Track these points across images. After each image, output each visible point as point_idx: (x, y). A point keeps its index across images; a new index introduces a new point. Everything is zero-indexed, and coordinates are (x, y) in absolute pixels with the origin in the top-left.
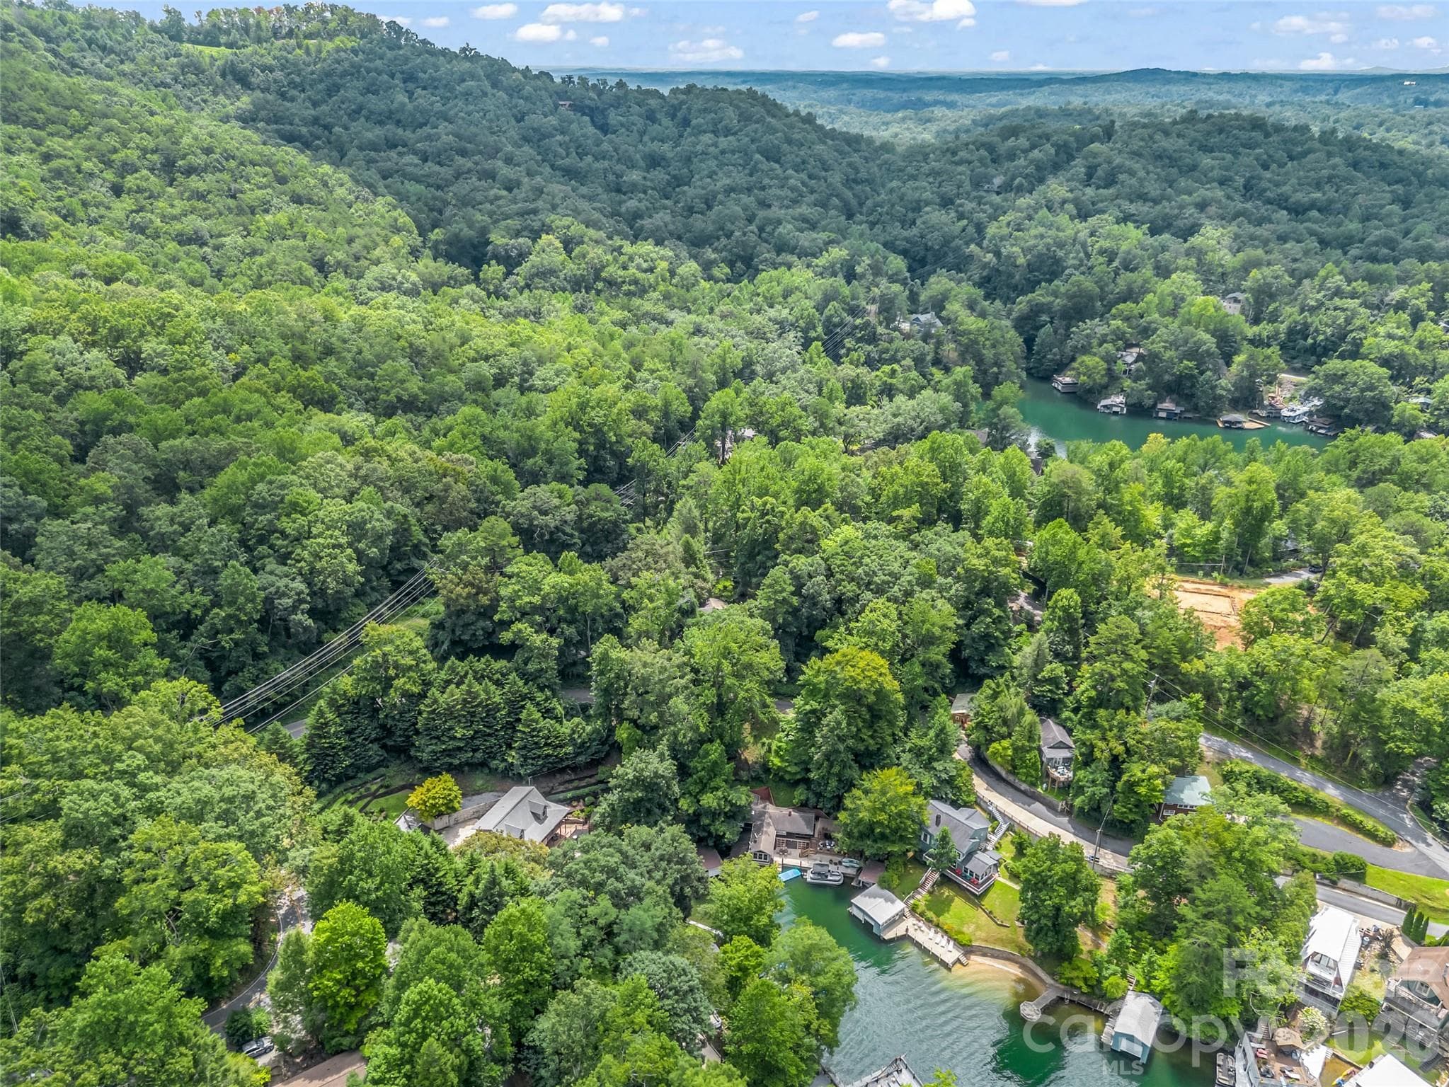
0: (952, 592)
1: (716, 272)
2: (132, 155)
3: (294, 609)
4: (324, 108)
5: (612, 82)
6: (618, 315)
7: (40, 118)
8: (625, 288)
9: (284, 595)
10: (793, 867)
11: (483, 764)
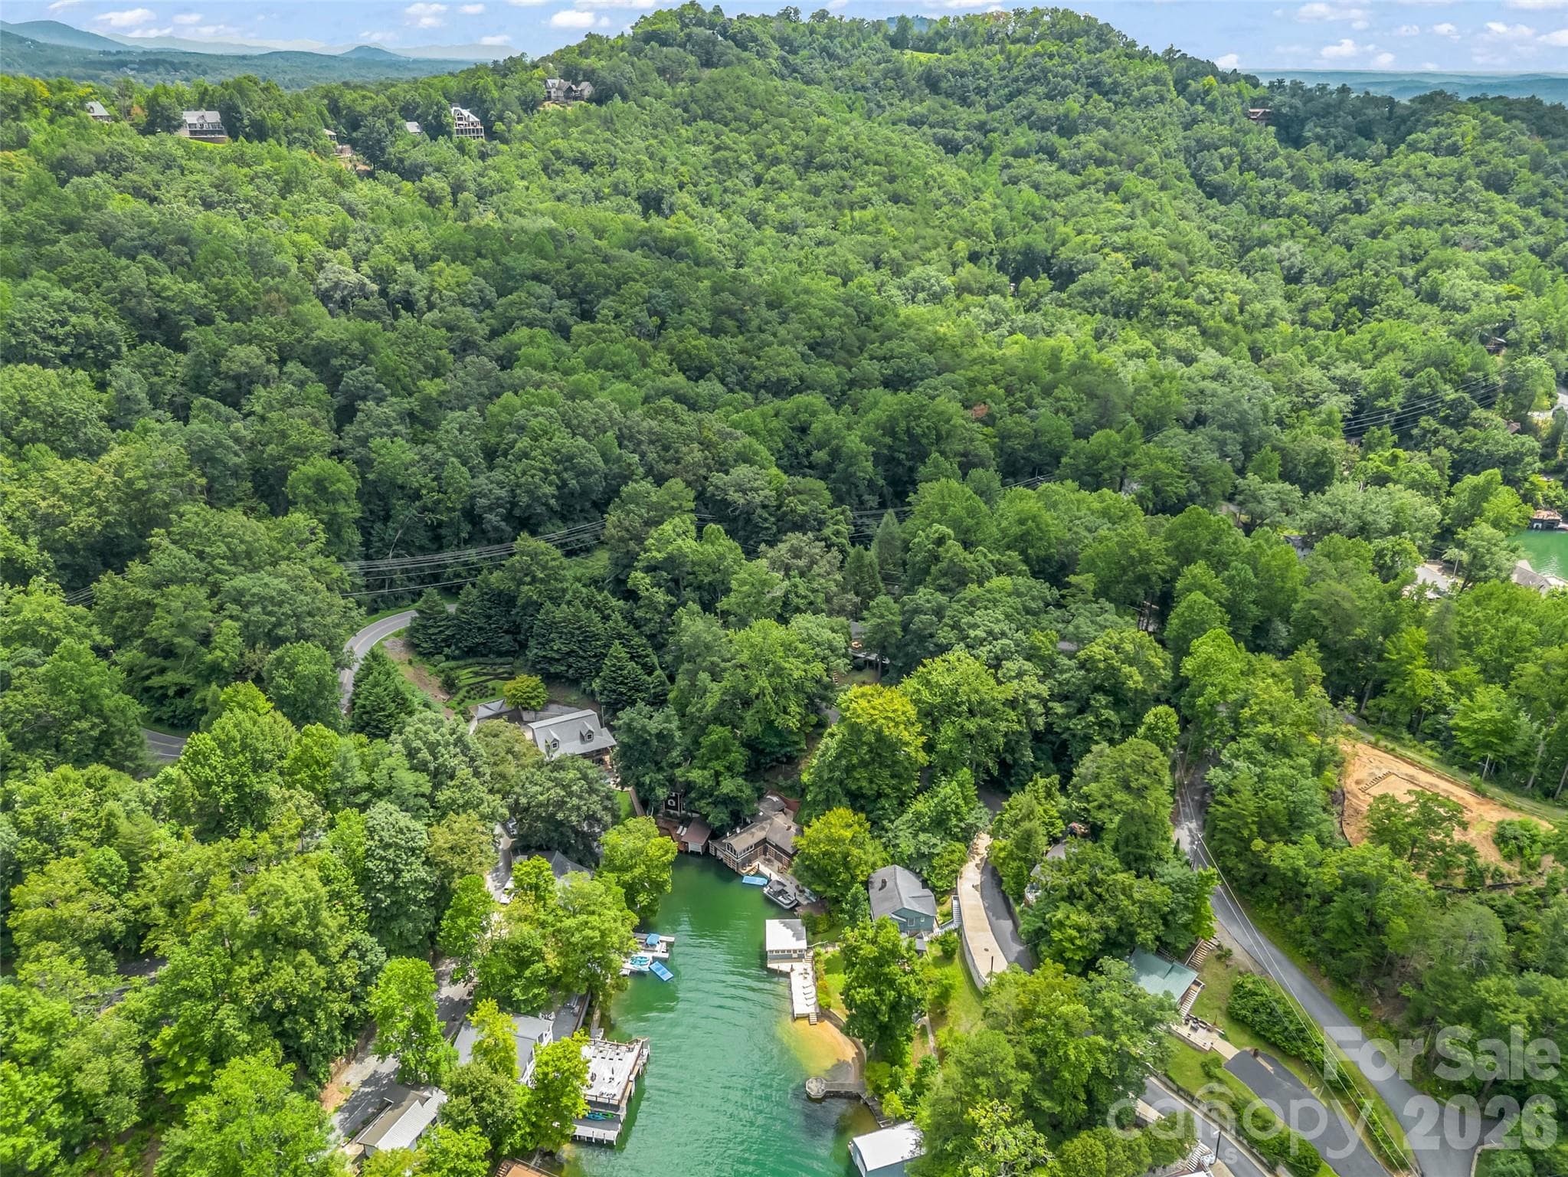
0: (1066, 676)
1: (1314, 316)
2: (781, 150)
3: (490, 509)
4: (997, 114)
5: (1334, 86)
6: (1139, 344)
7: (730, 115)
8: (1172, 317)
9: (485, 496)
10: (762, 876)
11: (575, 682)
